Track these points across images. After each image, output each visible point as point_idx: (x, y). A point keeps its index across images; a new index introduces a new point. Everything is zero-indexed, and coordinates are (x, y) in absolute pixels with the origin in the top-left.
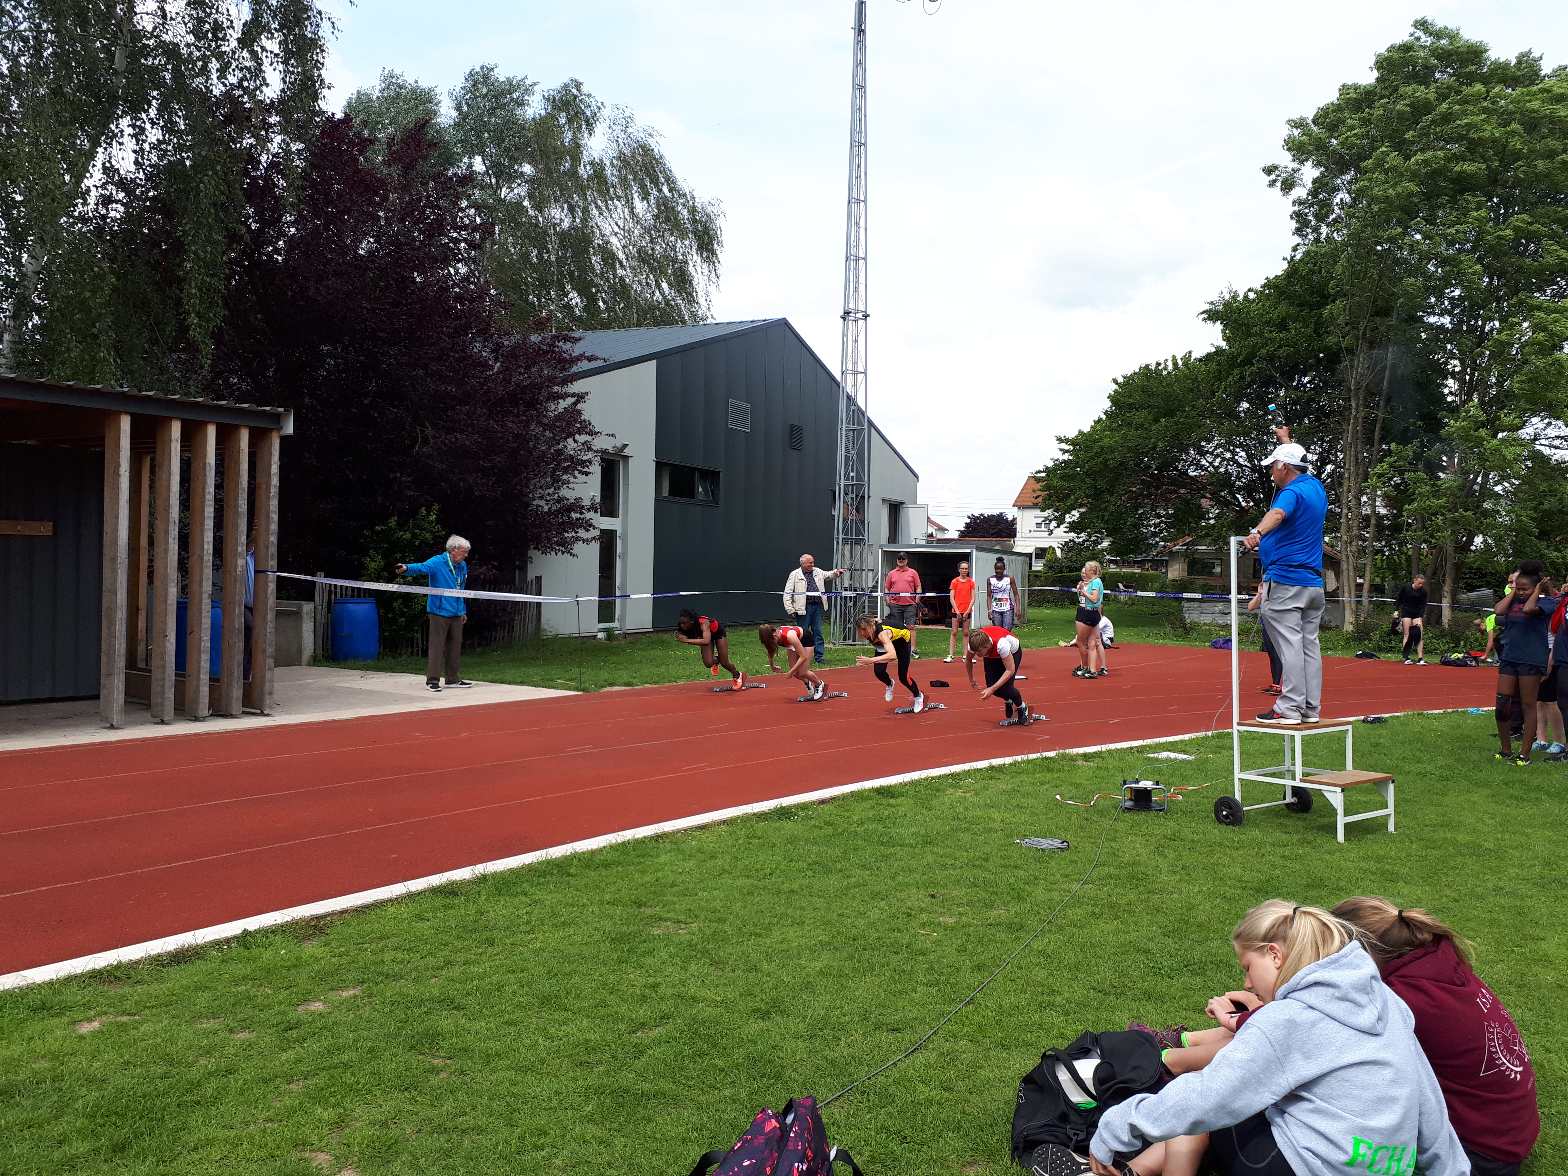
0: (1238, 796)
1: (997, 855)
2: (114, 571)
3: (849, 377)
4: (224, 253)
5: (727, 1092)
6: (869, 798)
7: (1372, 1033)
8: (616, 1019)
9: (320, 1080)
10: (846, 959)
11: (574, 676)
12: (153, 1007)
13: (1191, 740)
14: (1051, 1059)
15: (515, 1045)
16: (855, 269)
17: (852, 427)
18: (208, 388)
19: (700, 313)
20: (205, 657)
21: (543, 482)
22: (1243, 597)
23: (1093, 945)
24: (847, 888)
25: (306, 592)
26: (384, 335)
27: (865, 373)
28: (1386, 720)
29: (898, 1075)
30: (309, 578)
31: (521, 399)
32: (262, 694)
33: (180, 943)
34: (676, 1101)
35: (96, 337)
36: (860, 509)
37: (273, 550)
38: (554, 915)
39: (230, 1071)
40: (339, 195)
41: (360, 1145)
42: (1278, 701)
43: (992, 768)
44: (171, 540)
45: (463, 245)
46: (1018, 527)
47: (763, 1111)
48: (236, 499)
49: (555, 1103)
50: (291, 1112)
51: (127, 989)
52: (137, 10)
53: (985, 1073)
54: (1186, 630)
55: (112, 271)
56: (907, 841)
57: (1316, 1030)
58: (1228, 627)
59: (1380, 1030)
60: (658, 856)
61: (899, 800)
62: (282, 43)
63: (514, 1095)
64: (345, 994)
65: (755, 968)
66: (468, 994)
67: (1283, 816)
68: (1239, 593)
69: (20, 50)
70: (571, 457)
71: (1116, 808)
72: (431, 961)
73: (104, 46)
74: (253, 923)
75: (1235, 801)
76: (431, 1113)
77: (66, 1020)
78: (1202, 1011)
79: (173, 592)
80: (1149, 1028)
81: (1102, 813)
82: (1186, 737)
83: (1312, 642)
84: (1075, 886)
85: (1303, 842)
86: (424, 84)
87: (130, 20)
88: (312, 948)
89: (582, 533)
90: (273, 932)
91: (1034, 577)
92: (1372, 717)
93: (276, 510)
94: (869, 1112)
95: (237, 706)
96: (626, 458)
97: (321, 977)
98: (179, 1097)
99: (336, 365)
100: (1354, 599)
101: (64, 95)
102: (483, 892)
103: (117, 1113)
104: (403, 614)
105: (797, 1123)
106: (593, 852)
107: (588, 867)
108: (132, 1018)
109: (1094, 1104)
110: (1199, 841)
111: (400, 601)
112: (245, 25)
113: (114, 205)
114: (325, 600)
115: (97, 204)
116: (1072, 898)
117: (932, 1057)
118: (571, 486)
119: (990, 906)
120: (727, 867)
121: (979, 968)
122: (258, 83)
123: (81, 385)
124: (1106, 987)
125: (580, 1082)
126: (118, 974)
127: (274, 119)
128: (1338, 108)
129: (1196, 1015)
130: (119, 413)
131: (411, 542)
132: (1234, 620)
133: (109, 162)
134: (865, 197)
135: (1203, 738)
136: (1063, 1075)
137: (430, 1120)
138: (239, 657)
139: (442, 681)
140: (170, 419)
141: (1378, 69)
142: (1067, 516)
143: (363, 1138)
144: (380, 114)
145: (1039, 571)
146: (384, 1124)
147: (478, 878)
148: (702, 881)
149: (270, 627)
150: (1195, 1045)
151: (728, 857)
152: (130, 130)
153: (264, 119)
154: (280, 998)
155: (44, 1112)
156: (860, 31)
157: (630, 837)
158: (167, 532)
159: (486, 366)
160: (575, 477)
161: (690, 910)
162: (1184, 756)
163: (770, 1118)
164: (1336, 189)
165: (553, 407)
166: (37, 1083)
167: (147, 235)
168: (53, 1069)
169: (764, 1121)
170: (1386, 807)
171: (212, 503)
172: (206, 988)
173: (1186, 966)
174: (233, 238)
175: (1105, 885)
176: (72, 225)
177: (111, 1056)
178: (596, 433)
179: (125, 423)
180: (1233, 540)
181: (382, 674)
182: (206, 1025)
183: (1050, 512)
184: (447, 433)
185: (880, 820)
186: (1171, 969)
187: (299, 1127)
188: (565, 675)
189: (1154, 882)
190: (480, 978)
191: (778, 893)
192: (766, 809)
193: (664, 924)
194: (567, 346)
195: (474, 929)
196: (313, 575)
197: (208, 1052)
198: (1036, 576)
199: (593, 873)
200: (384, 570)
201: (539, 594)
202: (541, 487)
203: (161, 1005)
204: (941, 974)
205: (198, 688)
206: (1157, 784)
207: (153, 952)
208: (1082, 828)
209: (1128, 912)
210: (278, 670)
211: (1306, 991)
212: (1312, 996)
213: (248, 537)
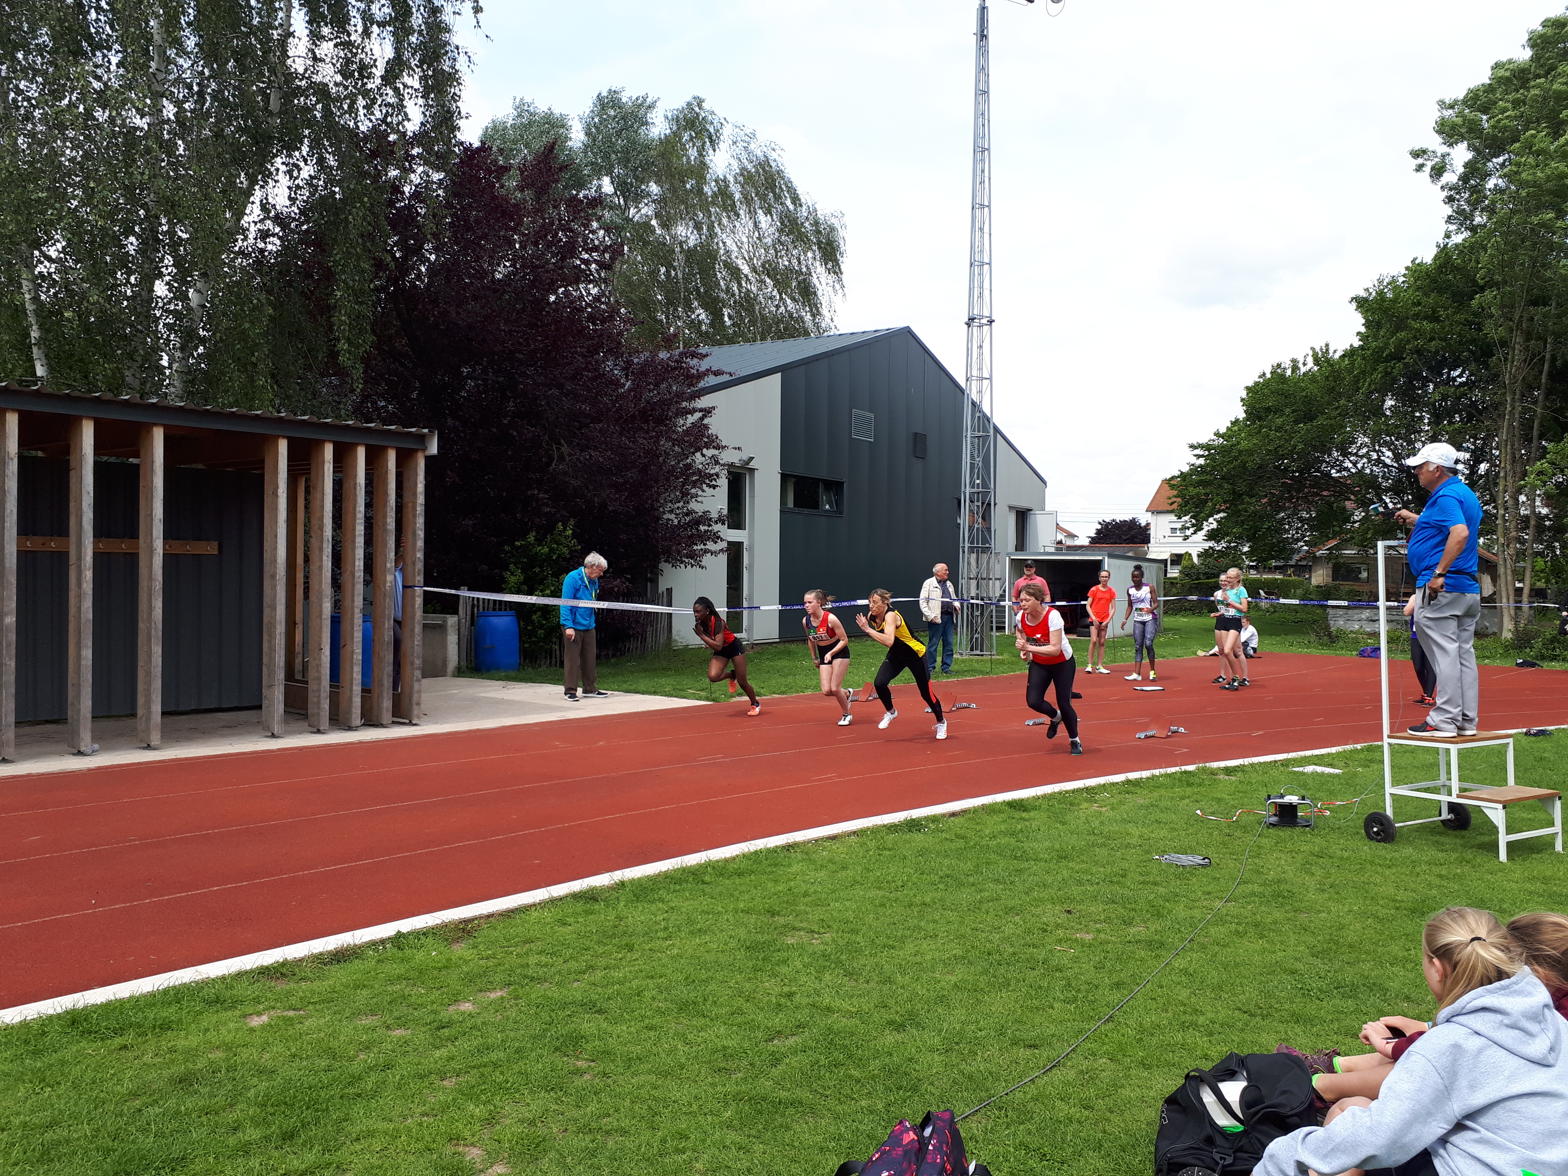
0: (1389, 812)
1: (1135, 872)
2: (274, 587)
3: (974, 383)
4: (372, 281)
5: (863, 1103)
6: (1001, 811)
7: (1544, 1064)
8: (753, 1026)
9: (471, 1078)
10: (982, 974)
11: (704, 686)
12: (316, 1003)
13: (1338, 754)
14: (1195, 1080)
15: (655, 1050)
16: (979, 274)
17: (977, 434)
18: (358, 411)
19: (823, 325)
20: (357, 670)
21: (672, 496)
22: (1392, 604)
23: (1237, 965)
24: (980, 902)
25: (450, 605)
26: (521, 356)
27: (990, 379)
28: (1551, 733)
29: (1035, 1092)
30: (453, 592)
31: (651, 415)
32: (411, 704)
33: (340, 943)
34: (813, 1111)
35: (255, 365)
36: (986, 516)
37: (420, 566)
38: (690, 921)
39: (388, 1067)
40: (478, 221)
41: (510, 1141)
42: (1431, 713)
43: (1128, 782)
44: (325, 558)
45: (594, 266)
46: (1152, 532)
47: (901, 1122)
48: (385, 516)
49: (695, 1107)
50: (445, 1108)
51: (292, 985)
52: (290, 54)
53: (1126, 1092)
54: (1332, 638)
55: (270, 303)
56: (1041, 856)
57: (1482, 1058)
58: (1376, 635)
59: (1552, 1062)
60: (790, 865)
61: (1032, 814)
62: (424, 79)
63: (655, 1099)
64: (493, 996)
65: (889, 980)
66: (609, 998)
67: (1440, 833)
68: (1388, 600)
69: (184, 96)
70: (699, 471)
71: (1260, 824)
72: (573, 965)
73: (260, 89)
74: (406, 925)
75: (1386, 817)
76: (576, 1113)
77: (238, 1013)
78: (1355, 1036)
79: (327, 607)
80: (1298, 1052)
81: (1245, 829)
82: (1333, 750)
83: (1468, 651)
84: (1218, 904)
85: (1461, 861)
86: (557, 111)
87: (283, 63)
88: (461, 950)
89: (710, 546)
90: (424, 934)
91: (1169, 585)
92: (1534, 730)
93: (422, 527)
94: (1007, 1128)
95: (387, 716)
96: (752, 471)
97: (470, 979)
98: (342, 1089)
99: (477, 386)
100: (1512, 604)
101: (224, 137)
102: (622, 898)
103: (285, 1103)
104: (542, 626)
105: (935, 1136)
106: (726, 861)
107: (721, 874)
108: (297, 1013)
109: (1241, 1128)
110: (1348, 858)
111: (539, 613)
112: (388, 63)
113: (272, 239)
114: (469, 613)
115: (256, 239)
116: (1214, 916)
117: (1071, 1074)
118: (699, 499)
119: (1129, 923)
120: (858, 878)
121: (1118, 985)
122: (400, 118)
123: (244, 412)
124: (1252, 1008)
125: (719, 1088)
126: (284, 971)
127: (415, 151)
128: (1489, 89)
129: (1349, 1040)
130: (277, 437)
131: (548, 557)
132: (1383, 628)
133: (266, 199)
134: (990, 202)
135: (1351, 751)
136: (1208, 1097)
137: (576, 1120)
138: (389, 669)
139: (580, 691)
140: (323, 441)
141: (1532, 47)
142: (1205, 523)
143: (513, 1135)
144: (515, 142)
145: (1175, 578)
146: (532, 1123)
147: (616, 884)
148: (834, 892)
149: (418, 640)
150: (1349, 1070)
151: (859, 869)
152: (283, 168)
153: (407, 151)
154: (433, 997)
155: (220, 1100)
156: (982, 36)
157: (762, 846)
158: (321, 549)
159: (617, 384)
160: (703, 491)
161: (823, 920)
162: (1331, 770)
163: (908, 1130)
164: (1488, 175)
165: (682, 422)
166: (213, 1072)
167: (301, 267)
168: (227, 1059)
169: (902, 1133)
170: (1553, 825)
171: (362, 521)
172: (364, 986)
173: (1336, 988)
174: (379, 265)
175: (1249, 903)
176: (233, 260)
177: (279, 1048)
178: (724, 447)
179: (283, 446)
180: (1381, 545)
181: (523, 685)
182: (366, 1021)
183: (1187, 518)
184: (582, 451)
185: (1013, 834)
186: (1320, 990)
187: (453, 1120)
188: (696, 685)
189: (1301, 901)
190: (621, 983)
191: (910, 905)
192: (896, 821)
193: (797, 933)
194: (694, 362)
195: (614, 934)
196: (457, 589)
197: (367, 1047)
198: (1172, 582)
199: (727, 882)
200: (523, 583)
201: (670, 605)
202: (671, 501)
203: (323, 1001)
204: (1079, 991)
205: (351, 698)
206: (1303, 799)
207: (315, 951)
208: (1224, 844)
209: (1274, 931)
210: (425, 681)
211: (1472, 1016)
212: (1478, 1022)
213: (396, 554)
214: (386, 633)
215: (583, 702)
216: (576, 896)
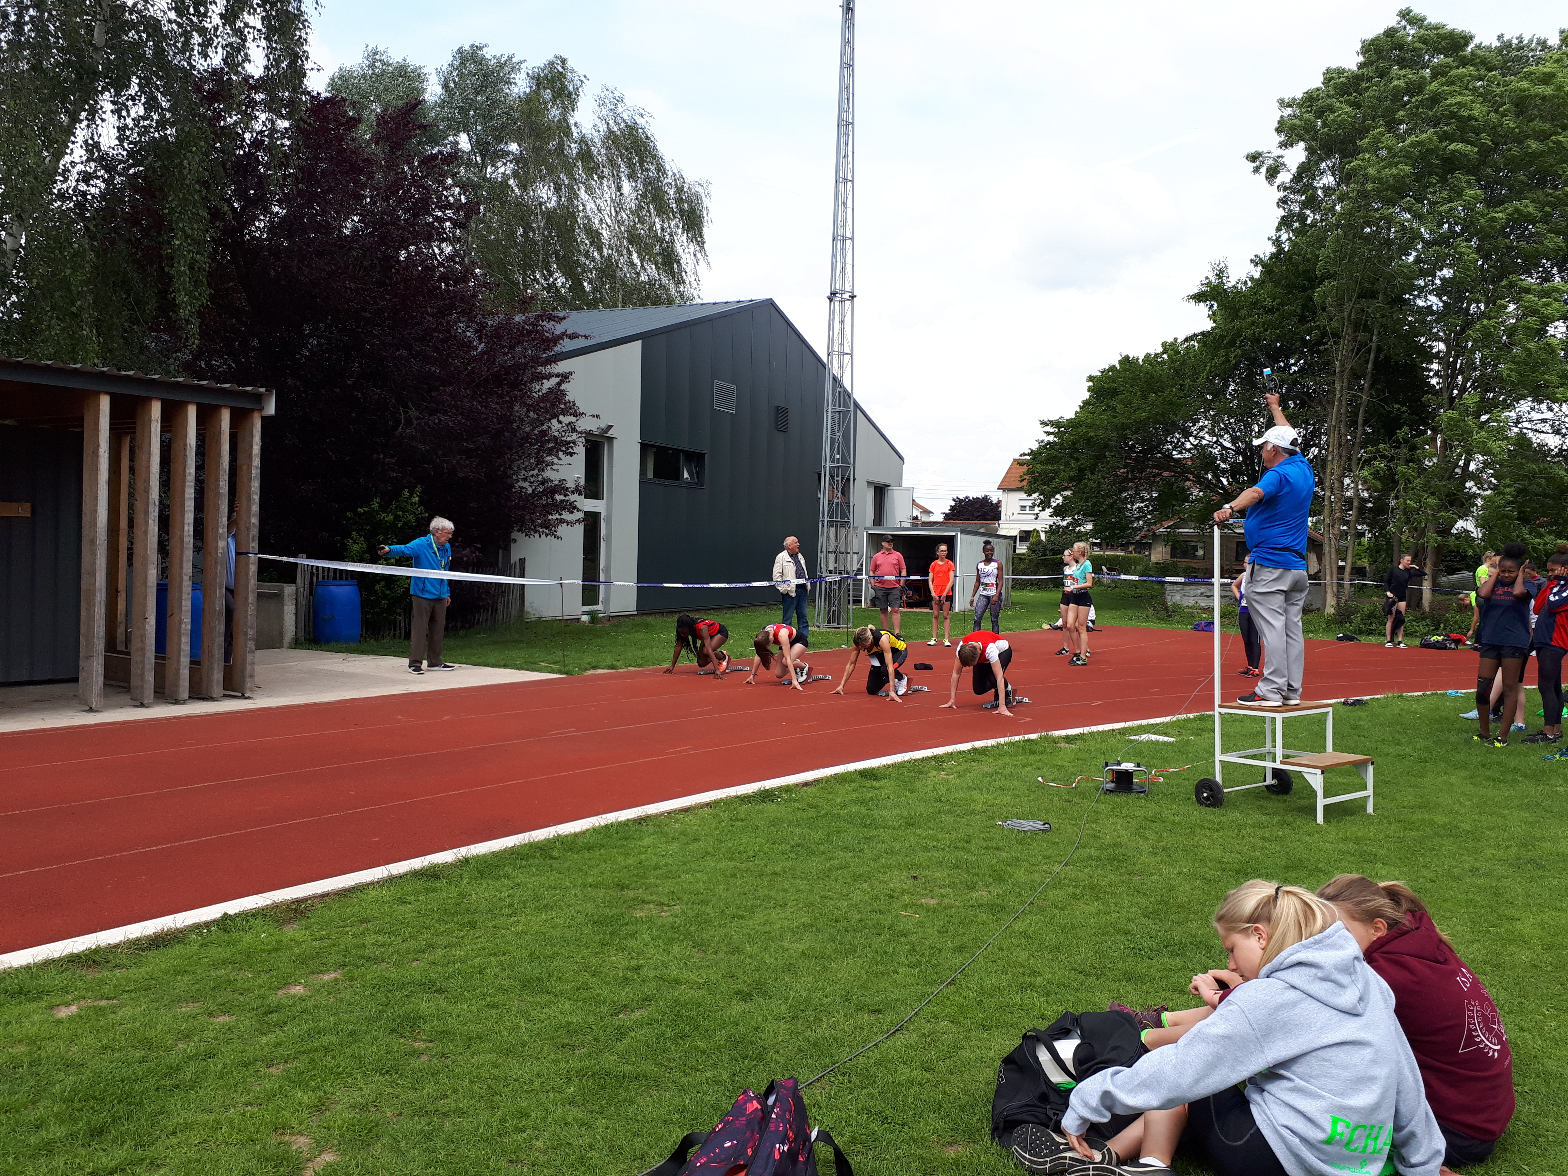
0: (1218, 778)
1: (979, 837)
2: (93, 553)
3: (835, 358)
4: (207, 231)
5: (708, 1074)
6: (852, 781)
7: (1353, 1014)
8: (599, 1001)
9: (299, 1065)
10: (829, 941)
11: (557, 659)
12: (131, 991)
13: (1169, 723)
14: (1032, 1040)
15: (496, 1028)
16: (842, 249)
17: (837, 409)
18: (189, 368)
19: (687, 294)
20: (185, 640)
21: (526, 463)
22: (1226, 580)
23: (1074, 927)
24: (830, 870)
25: (288, 574)
26: (368, 315)
27: (851, 354)
28: (1366, 703)
29: (878, 1056)
30: (291, 560)
31: (505, 379)
32: (243, 676)
33: (159, 927)
34: (657, 1083)
35: (77, 315)
36: (845, 492)
37: (255, 532)
38: (536, 898)
39: (209, 1055)
40: (324, 174)
41: (340, 1128)
42: (1259, 683)
43: (974, 750)
44: (151, 522)
45: (447, 224)
46: (1003, 510)
47: (745, 1092)
48: (217, 479)
49: (537, 1085)
50: (271, 1096)
51: (106, 973)
53: (966, 1053)
54: (1168, 613)
55: (93, 249)
56: (890, 823)
57: (1297, 1011)
58: (1211, 610)
59: (1361, 1011)
60: (641, 838)
61: (882, 783)
62: (266, 19)
63: (496, 1078)
64: (326, 978)
65: (738, 950)
66: (449, 977)
67: (1263, 798)
68: (1222, 577)
70: (556, 438)
71: (1098, 790)
72: (412, 943)
73: (82, 20)
74: (233, 907)
75: (1216, 783)
76: (412, 1096)
77: (44, 1004)
79: (153, 574)
80: (1130, 1009)
81: (1084, 796)
82: (1168, 719)
83: (1296, 624)
84: (1057, 868)
85: (1283, 824)
86: (412, 63)
88: (293, 931)
89: (566, 516)
90: (253, 915)
91: (1018, 559)
92: (1352, 699)
93: (258, 490)
94: (850, 1093)
95: (217, 689)
96: (611, 439)
97: (302, 961)
98: (158, 1081)
99: (319, 344)
100: (1335, 582)
101: (41, 70)
102: (466, 875)
103: (95, 1098)
104: (385, 597)
105: (778, 1104)
106: (576, 835)
107: (570, 849)
108: (110, 1002)
110: (1180, 823)
111: (383, 583)
113: (95, 181)
114: (307, 582)
115: (77, 181)
116: (1053, 879)
117: (914, 1038)
118: (555, 467)
119: (972, 887)
120: (710, 850)
121: (960, 949)
122: (241, 58)
123: (61, 365)
124: (1086, 967)
125: (562, 1065)
126: (97, 958)
127: (258, 97)
128: (1324, 93)
129: (1176, 996)
130: (97, 394)
131: (393, 524)
132: (1217, 603)
133: (92, 139)
134: (853, 177)
135: (1184, 720)
136: (1044, 1056)
137: (411, 1103)
138: (220, 640)
139: (425, 663)
140: (150, 399)
141: (1364, 54)
142: (1052, 500)
143: (344, 1121)
144: (365, 92)
145: (1023, 554)
146: (364, 1108)
147: (459, 860)
148: (685, 864)
149: (251, 610)
150: (1173, 1023)
151: (711, 840)
152: (110, 107)
153: (250, 96)
154: (260, 981)
155: (21, 1097)
156: (848, 9)
157: (613, 820)
158: (147, 513)
159: (470, 346)
160: (560, 459)
161: (673, 892)
162: (1166, 739)
163: (752, 1099)
164: (1321, 173)
165: (538, 388)
166: (14, 1067)
168: (30, 1054)
169: (746, 1102)
170: (1366, 789)
171: (193, 484)
172: (186, 972)
173: (1166, 947)
174: (215, 214)
175: (1086, 867)
176: (52, 203)
177: (91, 1040)
178: (581, 414)
179: (105, 403)
181: (364, 658)
182: (186, 1009)
183: (1035, 495)
184: (430, 415)
185: (863, 802)
186: (1151, 950)
187: (278, 1110)
188: (549, 658)
189: (1135, 864)
190: (462, 961)
191: (760, 875)
192: (750, 792)
193: (647, 906)
194: (548, 325)
195: (456, 912)
196: (295, 556)
197: (187, 1036)
198: (1020, 558)
199: (576, 856)
200: (366, 552)
201: (522, 575)
202: (525, 469)
203: (140, 989)
204: (923, 955)
205: (178, 670)
206: (1139, 766)
207: (132, 936)
208: (1063, 810)
209: (1109, 893)
210: (258, 653)
211: (1289, 971)
212: (1295, 976)
213: (229, 518)
214: (217, 602)
215: (428, 675)
216: (417, 874)
